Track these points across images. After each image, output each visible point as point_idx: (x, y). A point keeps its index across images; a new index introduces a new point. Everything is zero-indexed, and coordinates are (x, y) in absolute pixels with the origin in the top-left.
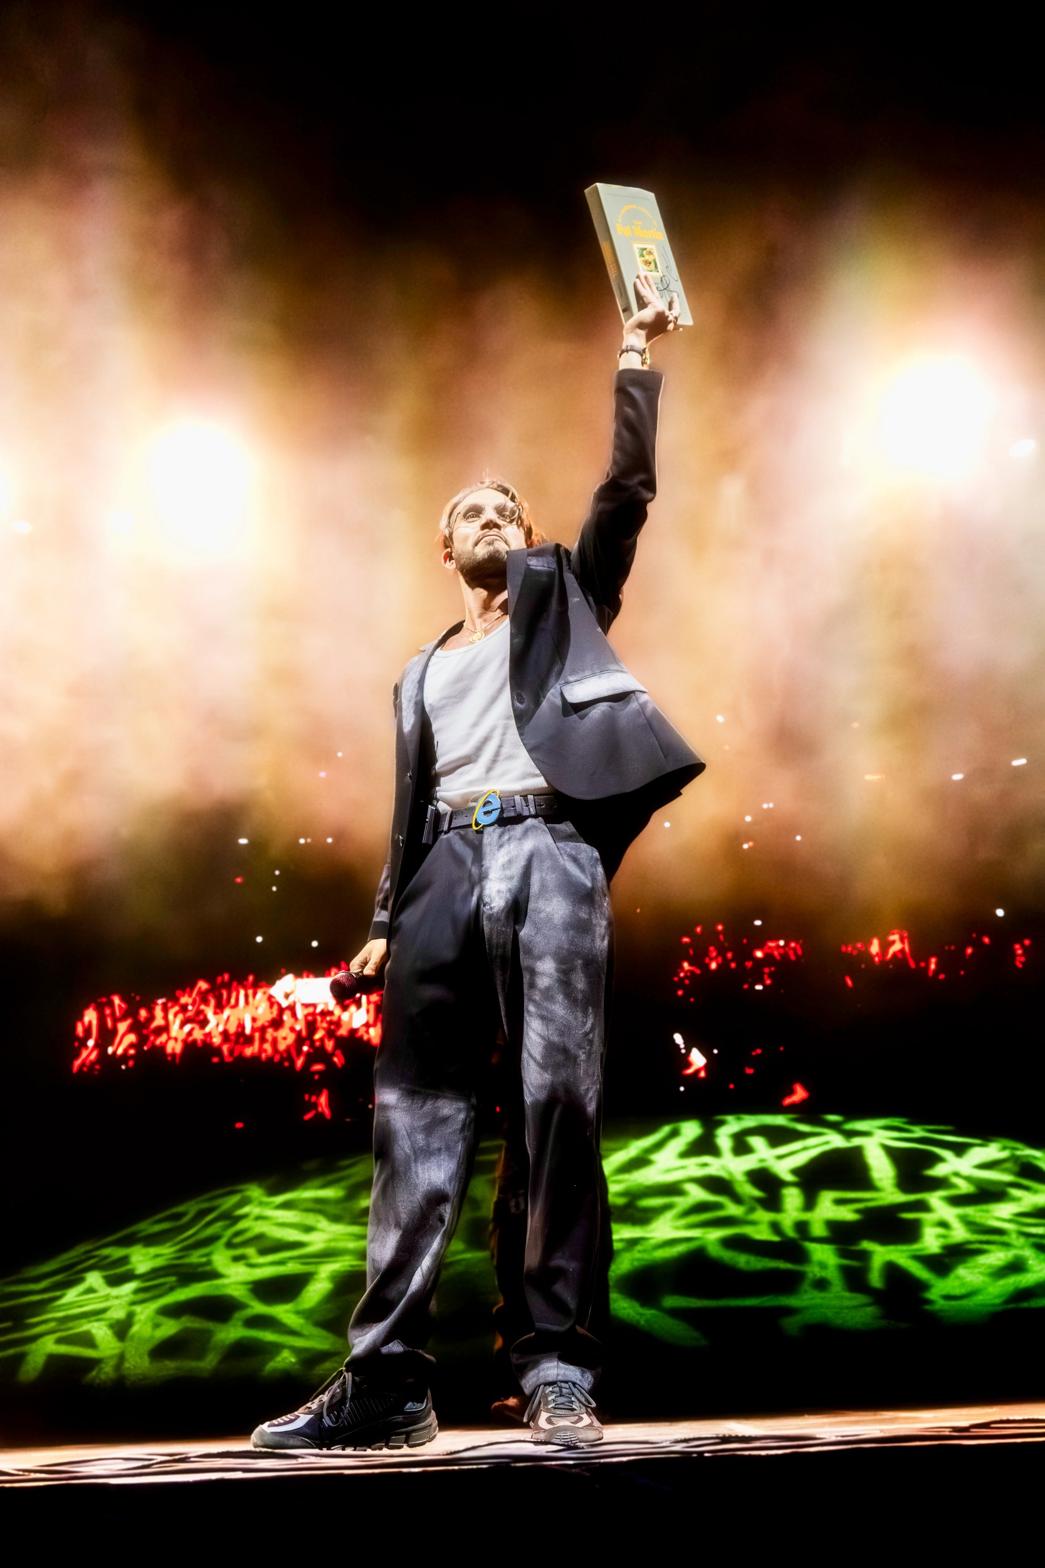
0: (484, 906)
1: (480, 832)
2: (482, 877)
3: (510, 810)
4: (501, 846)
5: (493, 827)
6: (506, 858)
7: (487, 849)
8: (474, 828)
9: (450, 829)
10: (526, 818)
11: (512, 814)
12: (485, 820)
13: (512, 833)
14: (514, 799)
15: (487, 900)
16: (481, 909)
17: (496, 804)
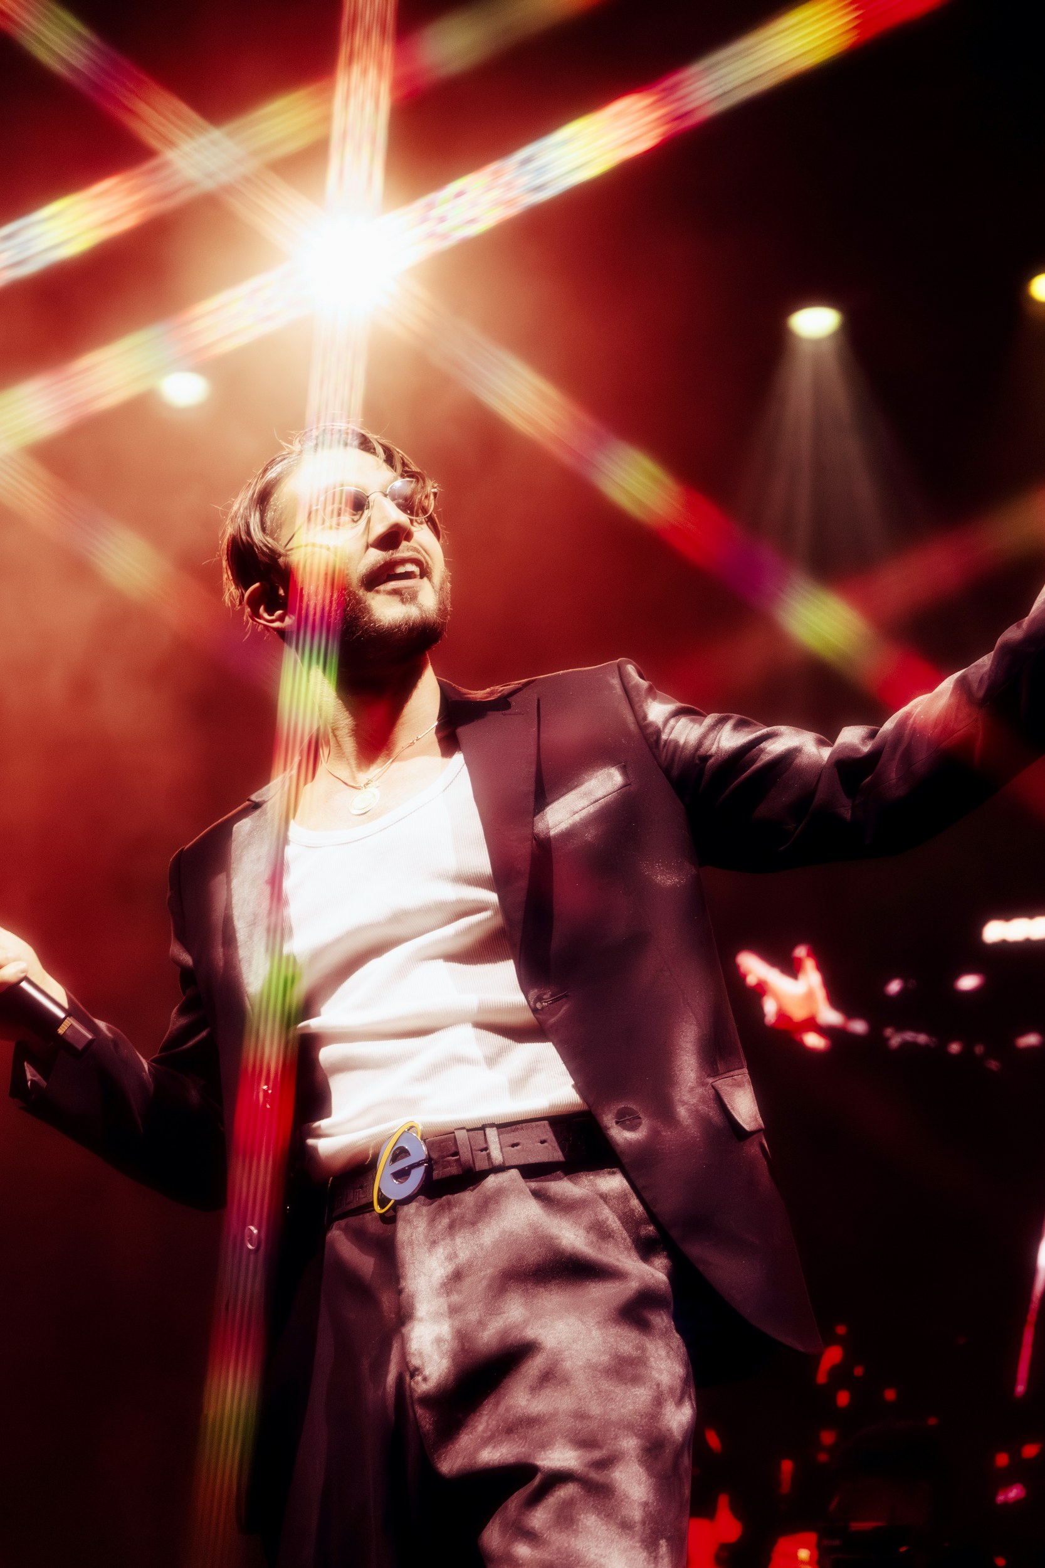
0: (412, 1376)
1: (390, 1219)
2: (403, 1316)
3: (449, 1162)
4: (434, 1243)
5: (414, 1205)
6: (448, 1269)
7: (406, 1254)
8: (378, 1209)
10: (482, 1175)
11: (454, 1170)
12: (396, 1190)
13: (456, 1210)
14: (455, 1136)
15: (415, 1362)
16: (407, 1385)
17: (419, 1152)
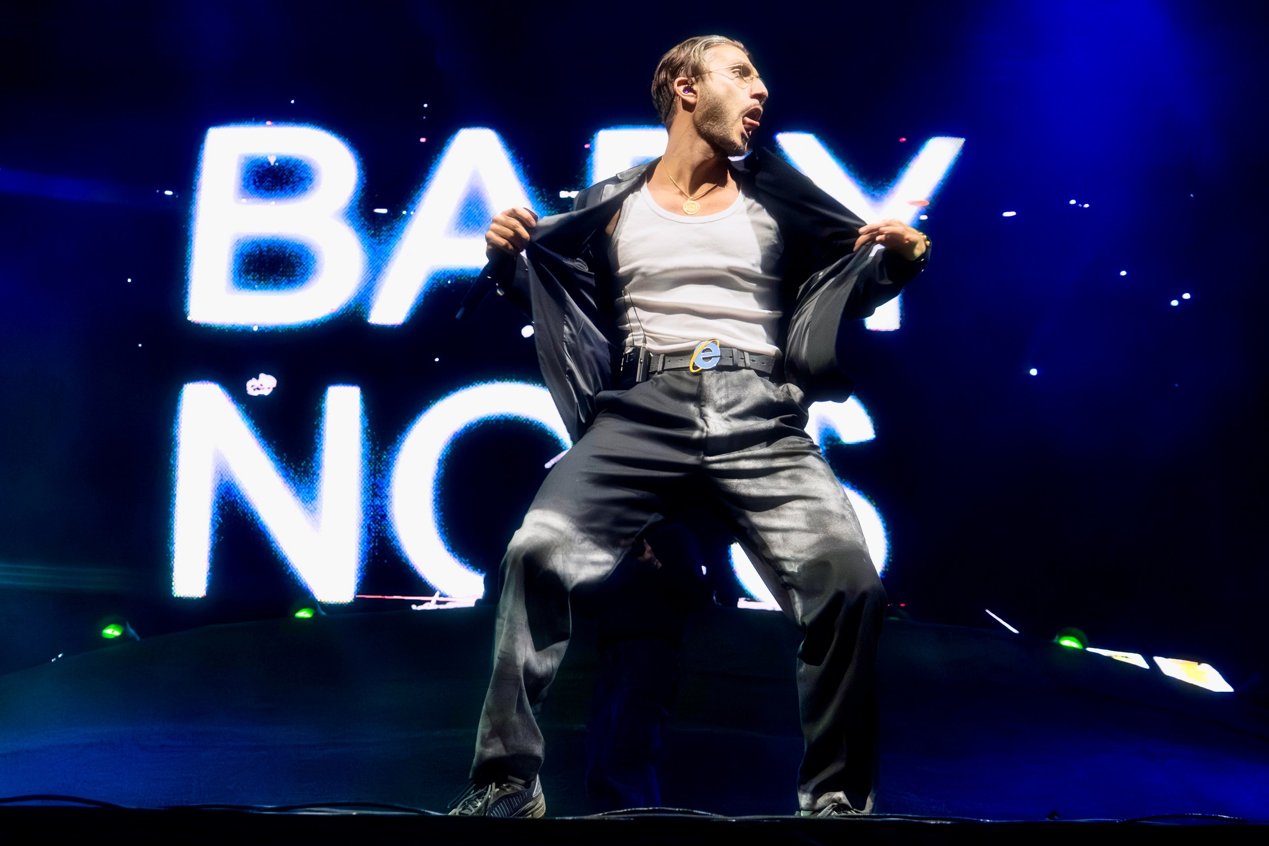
1: (699, 375)
3: (728, 359)
4: (719, 389)
8: (692, 371)
9: (663, 370)
10: (741, 368)
11: (730, 363)
13: (729, 379)
14: (733, 350)
17: (716, 352)
